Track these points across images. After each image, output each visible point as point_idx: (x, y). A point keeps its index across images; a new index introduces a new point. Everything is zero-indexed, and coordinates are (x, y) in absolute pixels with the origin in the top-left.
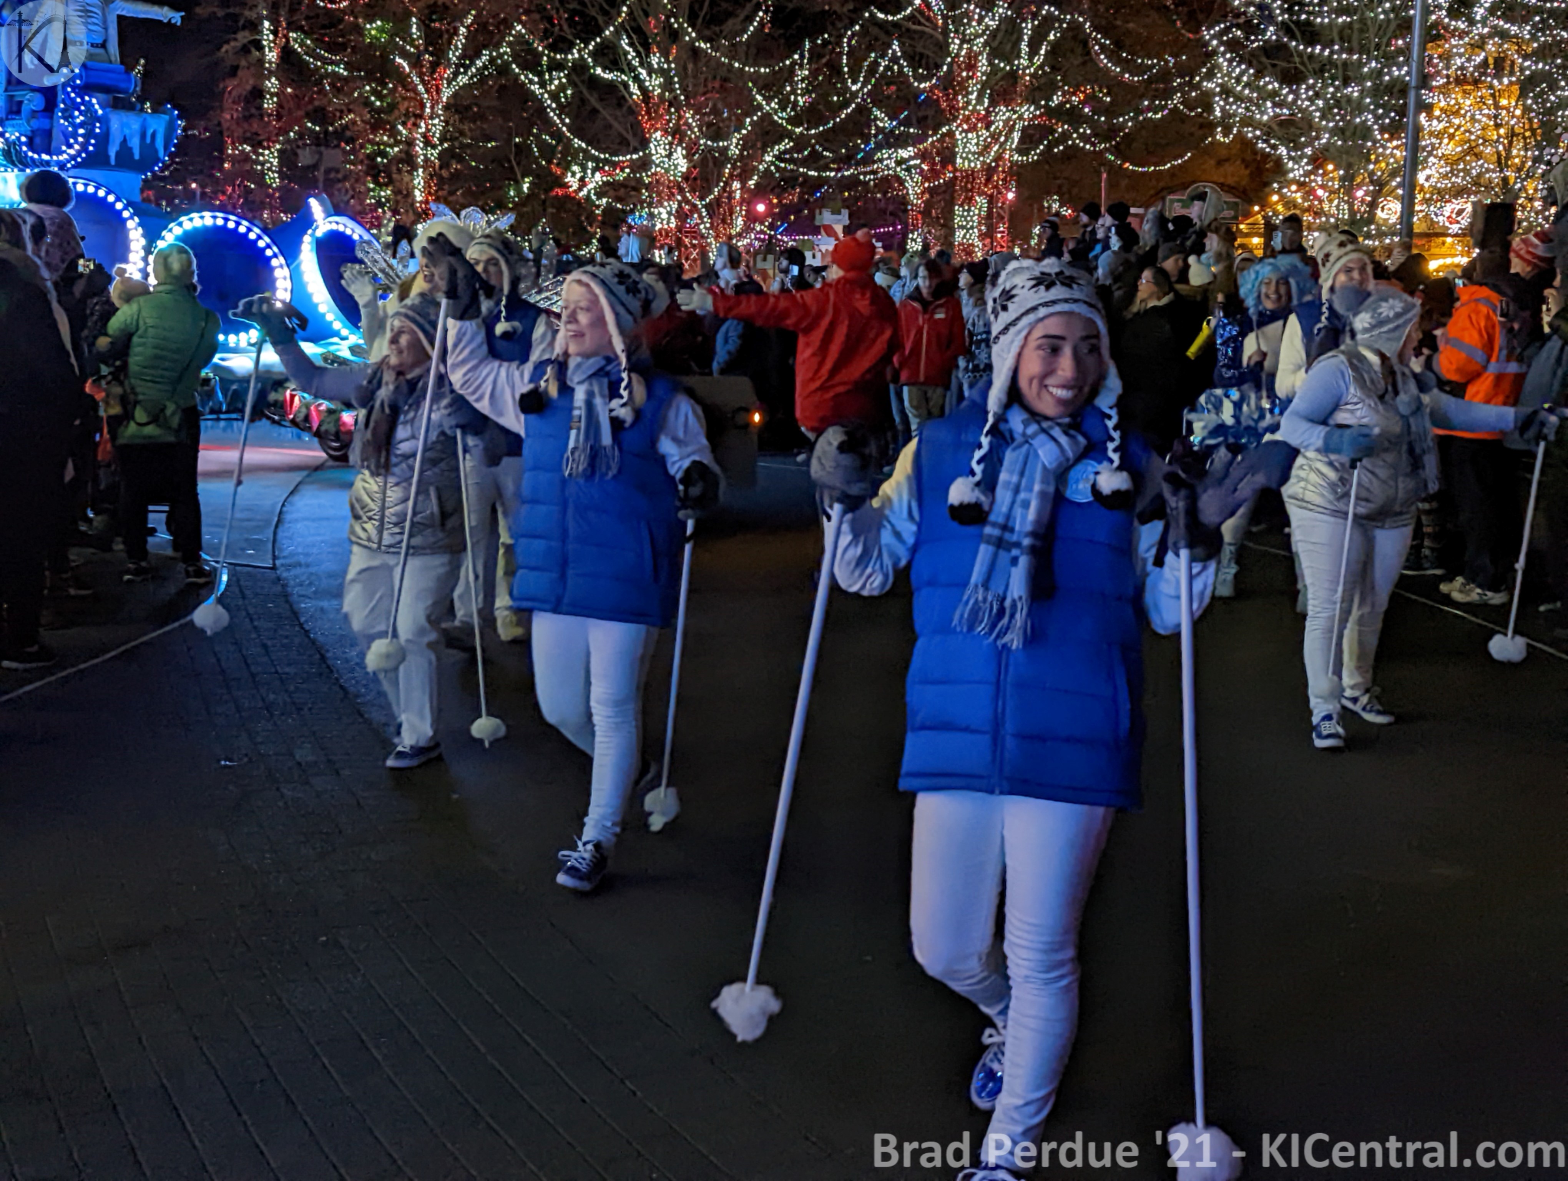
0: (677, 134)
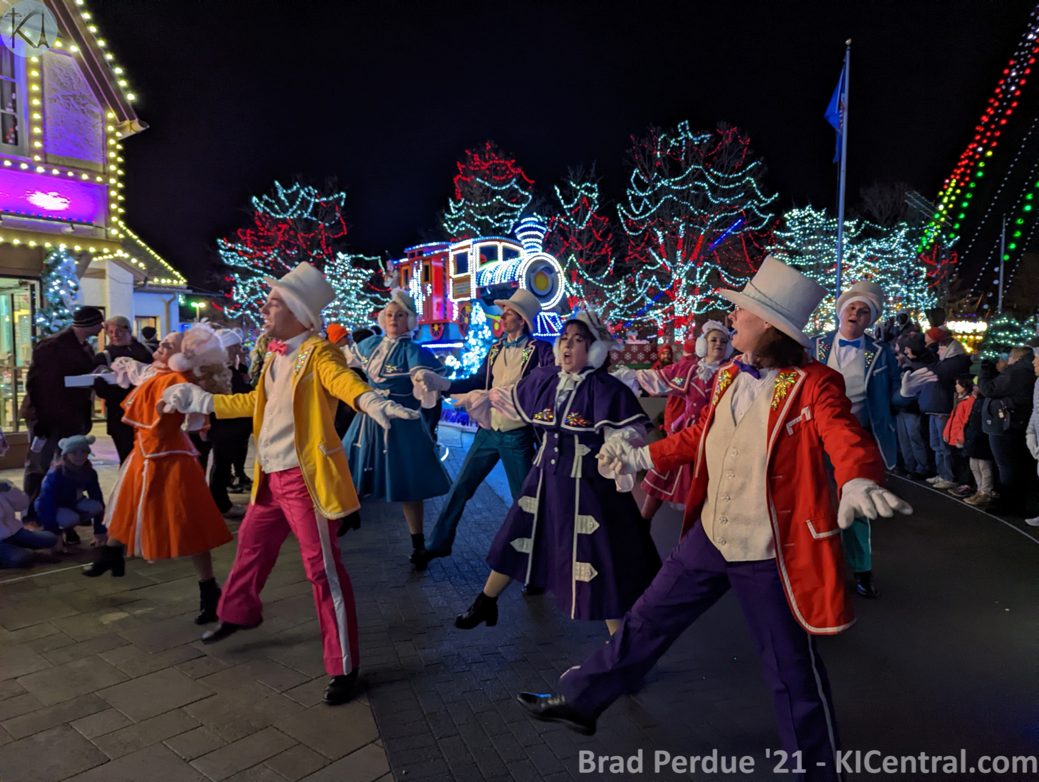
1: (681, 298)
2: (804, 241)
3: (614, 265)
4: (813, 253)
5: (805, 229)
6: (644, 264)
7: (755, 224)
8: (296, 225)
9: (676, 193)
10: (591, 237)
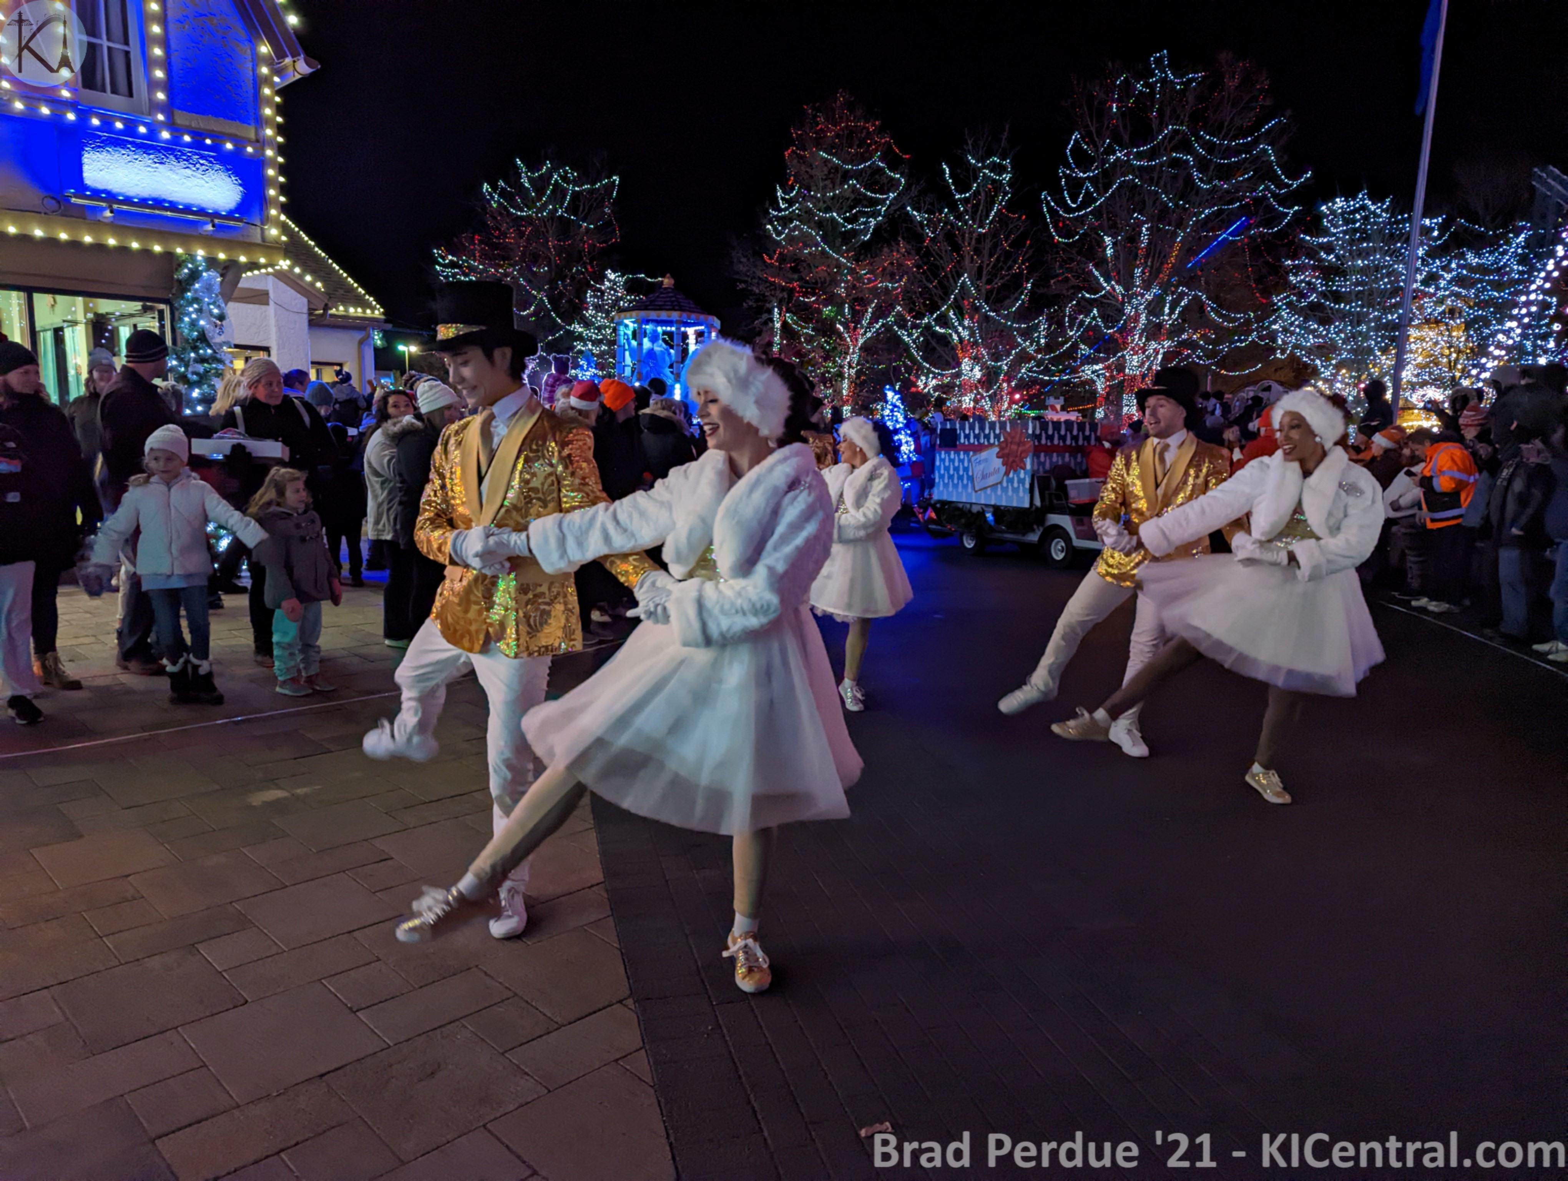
0: (976, 359)
1: (1137, 344)
2: (1351, 252)
3: (1032, 291)
4: (1363, 271)
5: (1355, 231)
6: (1080, 289)
7: (1268, 224)
8: (545, 226)
9: (1141, 171)
10: (995, 246)
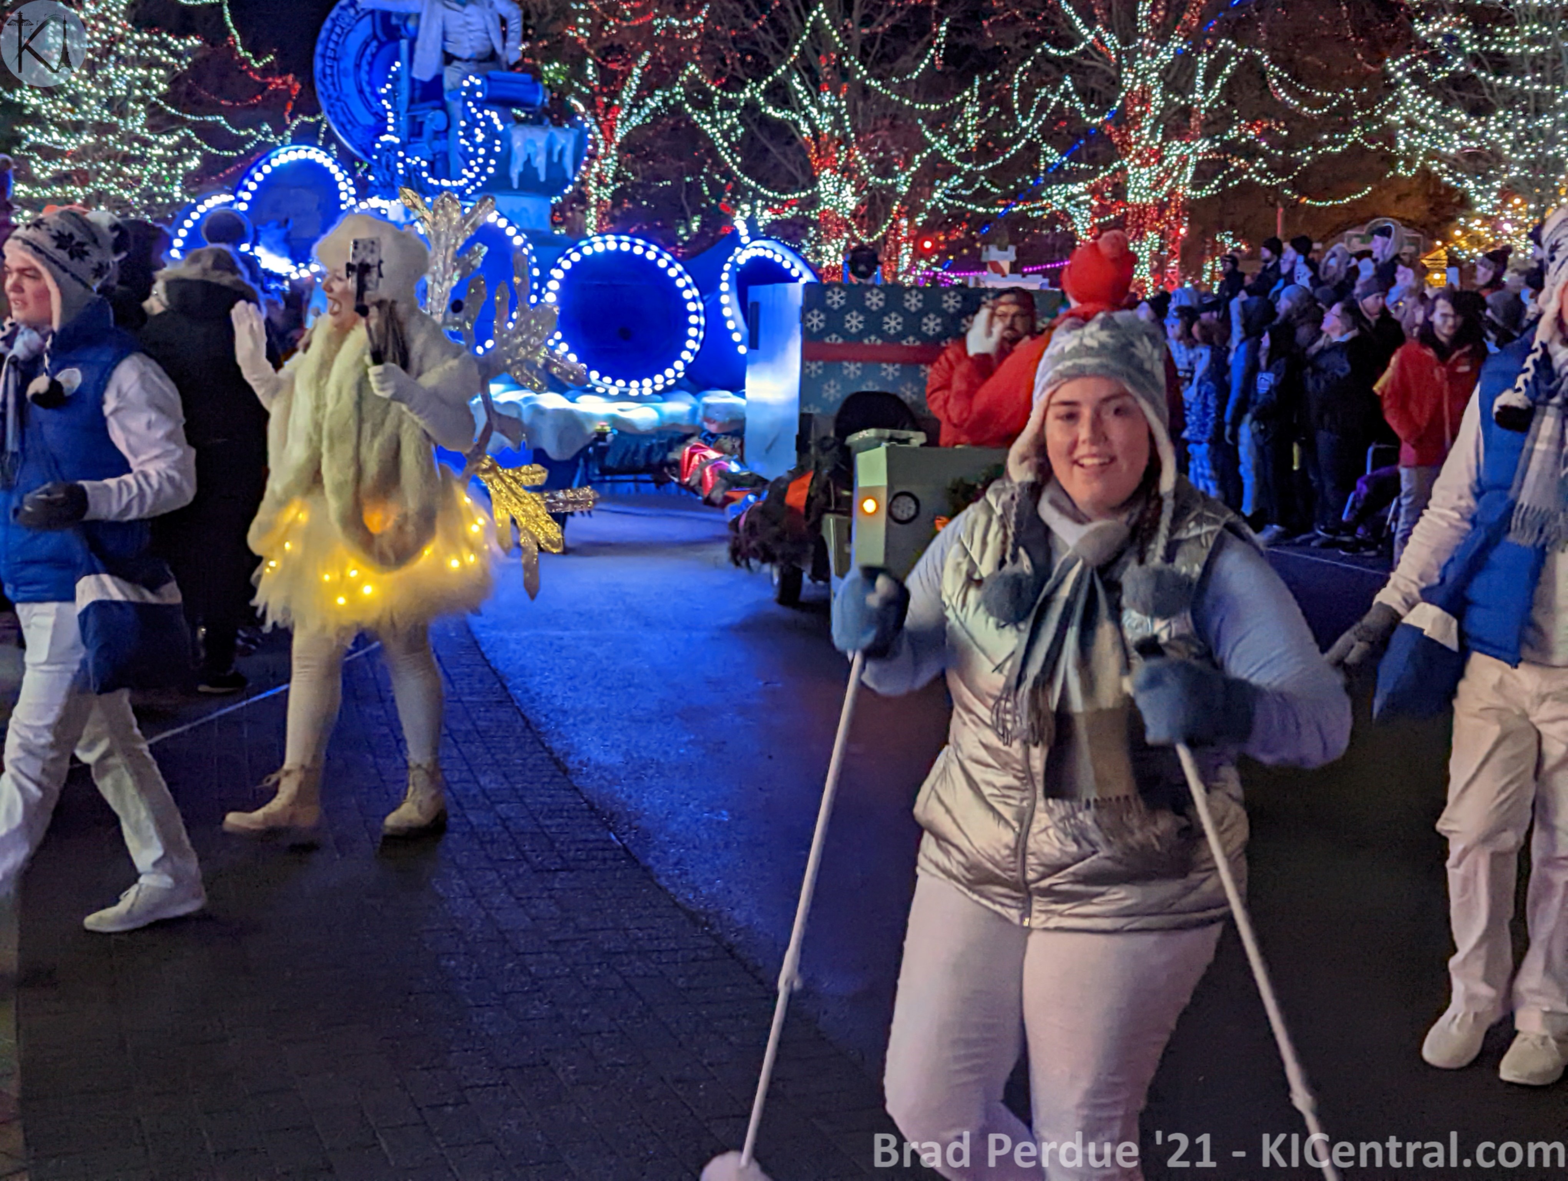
1: (1146, 147)
3: (948, 42)
6: (1038, 39)
